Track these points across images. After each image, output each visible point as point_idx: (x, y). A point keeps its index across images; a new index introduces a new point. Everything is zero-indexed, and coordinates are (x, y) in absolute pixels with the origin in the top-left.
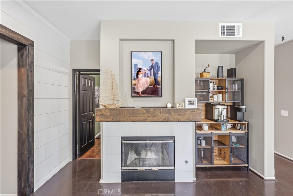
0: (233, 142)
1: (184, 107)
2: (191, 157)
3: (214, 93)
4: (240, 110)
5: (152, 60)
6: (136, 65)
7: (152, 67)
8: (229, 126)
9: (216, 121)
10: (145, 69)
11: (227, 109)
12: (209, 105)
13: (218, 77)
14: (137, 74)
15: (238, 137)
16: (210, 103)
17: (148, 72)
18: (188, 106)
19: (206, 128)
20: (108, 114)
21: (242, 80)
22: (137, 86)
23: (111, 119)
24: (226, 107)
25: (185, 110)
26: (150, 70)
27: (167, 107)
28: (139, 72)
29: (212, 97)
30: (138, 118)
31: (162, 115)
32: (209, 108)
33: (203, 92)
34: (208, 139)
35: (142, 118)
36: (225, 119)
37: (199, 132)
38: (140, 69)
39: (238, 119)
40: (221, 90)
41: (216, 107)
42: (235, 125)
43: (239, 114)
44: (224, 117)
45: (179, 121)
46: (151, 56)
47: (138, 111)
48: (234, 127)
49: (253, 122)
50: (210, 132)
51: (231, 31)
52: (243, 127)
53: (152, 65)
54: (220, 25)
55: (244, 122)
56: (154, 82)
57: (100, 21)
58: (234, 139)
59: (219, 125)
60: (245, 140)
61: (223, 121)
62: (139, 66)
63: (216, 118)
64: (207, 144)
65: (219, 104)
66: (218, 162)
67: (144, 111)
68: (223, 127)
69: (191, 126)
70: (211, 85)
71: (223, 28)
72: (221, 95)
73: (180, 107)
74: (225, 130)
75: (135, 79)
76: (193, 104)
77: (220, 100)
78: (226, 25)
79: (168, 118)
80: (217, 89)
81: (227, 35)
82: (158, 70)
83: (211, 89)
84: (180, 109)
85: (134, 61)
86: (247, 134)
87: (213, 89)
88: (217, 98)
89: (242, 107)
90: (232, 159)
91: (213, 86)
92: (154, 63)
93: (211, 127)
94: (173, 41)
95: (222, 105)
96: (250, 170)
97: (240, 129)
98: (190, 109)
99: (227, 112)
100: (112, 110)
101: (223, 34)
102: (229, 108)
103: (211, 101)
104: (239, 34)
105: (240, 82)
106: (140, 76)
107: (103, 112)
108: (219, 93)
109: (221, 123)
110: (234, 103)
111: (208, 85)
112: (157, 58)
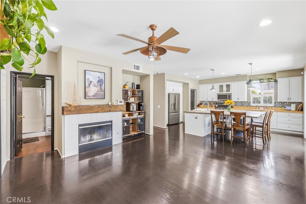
0: (139, 122)
1: (117, 104)
2: (120, 131)
3: (130, 97)
4: (141, 105)
5: (99, 77)
6: (88, 79)
7: (99, 81)
8: (137, 114)
9: (132, 111)
10: (95, 82)
11: (136, 105)
12: (128, 104)
13: (132, 89)
14: (89, 85)
15: (141, 119)
16: (128, 103)
17: (97, 84)
18: (119, 104)
19: (127, 115)
20: (73, 110)
21: (142, 91)
22: (89, 92)
23: (75, 113)
24: (136, 104)
25: (118, 105)
26: (98, 83)
27: (108, 104)
28: (91, 84)
29: (130, 99)
30: (93, 111)
31: (107, 108)
32: (128, 105)
33: (125, 96)
34: (127, 121)
35: (95, 111)
36: (136, 110)
37: (124, 118)
38: (91, 82)
39: (141, 110)
40: (134, 95)
41: (132, 104)
42: (139, 113)
43: (141, 107)
44: (135, 109)
45: (115, 111)
46: (98, 74)
47: (93, 107)
48: (139, 114)
49: (147, 111)
50: (129, 117)
51: (138, 68)
52: (143, 114)
53: (99, 80)
54: (134, 64)
55: (143, 111)
56: (100, 90)
57: (61, 46)
58: (139, 121)
59: (133, 113)
60: (143, 120)
61: (135, 111)
62: (91, 80)
63: (131, 110)
64: (127, 124)
65: (133, 103)
66: (132, 134)
67: (97, 107)
68: (135, 114)
69: (120, 114)
70: (129, 92)
71: (135, 65)
72: (134, 98)
73: (115, 104)
74: (135, 116)
75: (87, 88)
76: (122, 102)
77: (133, 101)
78: (136, 65)
79: (110, 110)
80: (132, 95)
81: (136, 69)
82: (102, 83)
83: (129, 95)
84: (116, 105)
85: (87, 77)
86: (144, 117)
87: (130, 95)
88: (132, 100)
89: (142, 104)
90: (139, 130)
91: (130, 93)
92: (100, 79)
93: (129, 115)
94: (111, 68)
95: (134, 103)
96: (145, 134)
97: (142, 115)
98: (121, 105)
99: (136, 107)
100: (75, 107)
101: (135, 69)
102: (137, 104)
103: (129, 101)
104: (141, 70)
105: (142, 92)
106: (91, 86)
107: (70, 108)
108: (133, 97)
109: (134, 112)
110: (139, 102)
111: (128, 92)
112: (102, 76)
